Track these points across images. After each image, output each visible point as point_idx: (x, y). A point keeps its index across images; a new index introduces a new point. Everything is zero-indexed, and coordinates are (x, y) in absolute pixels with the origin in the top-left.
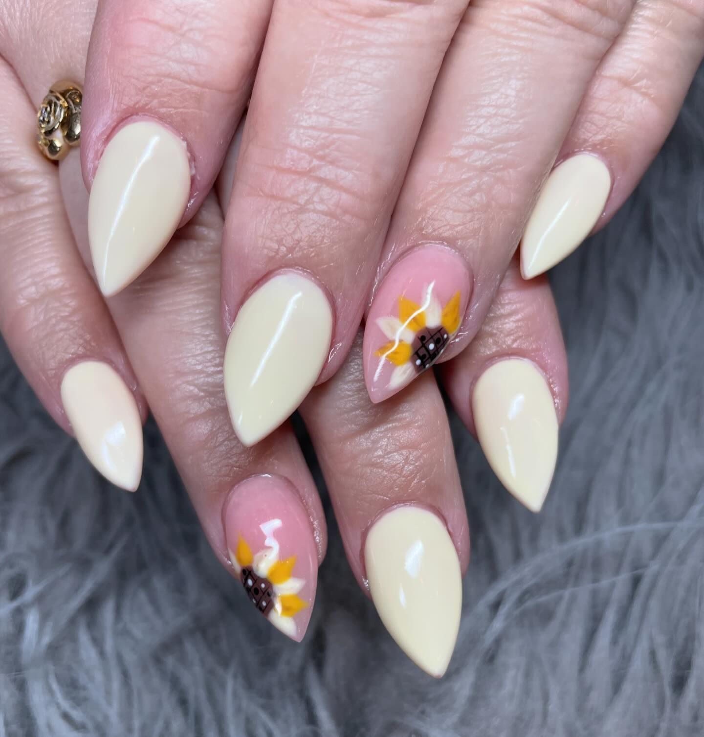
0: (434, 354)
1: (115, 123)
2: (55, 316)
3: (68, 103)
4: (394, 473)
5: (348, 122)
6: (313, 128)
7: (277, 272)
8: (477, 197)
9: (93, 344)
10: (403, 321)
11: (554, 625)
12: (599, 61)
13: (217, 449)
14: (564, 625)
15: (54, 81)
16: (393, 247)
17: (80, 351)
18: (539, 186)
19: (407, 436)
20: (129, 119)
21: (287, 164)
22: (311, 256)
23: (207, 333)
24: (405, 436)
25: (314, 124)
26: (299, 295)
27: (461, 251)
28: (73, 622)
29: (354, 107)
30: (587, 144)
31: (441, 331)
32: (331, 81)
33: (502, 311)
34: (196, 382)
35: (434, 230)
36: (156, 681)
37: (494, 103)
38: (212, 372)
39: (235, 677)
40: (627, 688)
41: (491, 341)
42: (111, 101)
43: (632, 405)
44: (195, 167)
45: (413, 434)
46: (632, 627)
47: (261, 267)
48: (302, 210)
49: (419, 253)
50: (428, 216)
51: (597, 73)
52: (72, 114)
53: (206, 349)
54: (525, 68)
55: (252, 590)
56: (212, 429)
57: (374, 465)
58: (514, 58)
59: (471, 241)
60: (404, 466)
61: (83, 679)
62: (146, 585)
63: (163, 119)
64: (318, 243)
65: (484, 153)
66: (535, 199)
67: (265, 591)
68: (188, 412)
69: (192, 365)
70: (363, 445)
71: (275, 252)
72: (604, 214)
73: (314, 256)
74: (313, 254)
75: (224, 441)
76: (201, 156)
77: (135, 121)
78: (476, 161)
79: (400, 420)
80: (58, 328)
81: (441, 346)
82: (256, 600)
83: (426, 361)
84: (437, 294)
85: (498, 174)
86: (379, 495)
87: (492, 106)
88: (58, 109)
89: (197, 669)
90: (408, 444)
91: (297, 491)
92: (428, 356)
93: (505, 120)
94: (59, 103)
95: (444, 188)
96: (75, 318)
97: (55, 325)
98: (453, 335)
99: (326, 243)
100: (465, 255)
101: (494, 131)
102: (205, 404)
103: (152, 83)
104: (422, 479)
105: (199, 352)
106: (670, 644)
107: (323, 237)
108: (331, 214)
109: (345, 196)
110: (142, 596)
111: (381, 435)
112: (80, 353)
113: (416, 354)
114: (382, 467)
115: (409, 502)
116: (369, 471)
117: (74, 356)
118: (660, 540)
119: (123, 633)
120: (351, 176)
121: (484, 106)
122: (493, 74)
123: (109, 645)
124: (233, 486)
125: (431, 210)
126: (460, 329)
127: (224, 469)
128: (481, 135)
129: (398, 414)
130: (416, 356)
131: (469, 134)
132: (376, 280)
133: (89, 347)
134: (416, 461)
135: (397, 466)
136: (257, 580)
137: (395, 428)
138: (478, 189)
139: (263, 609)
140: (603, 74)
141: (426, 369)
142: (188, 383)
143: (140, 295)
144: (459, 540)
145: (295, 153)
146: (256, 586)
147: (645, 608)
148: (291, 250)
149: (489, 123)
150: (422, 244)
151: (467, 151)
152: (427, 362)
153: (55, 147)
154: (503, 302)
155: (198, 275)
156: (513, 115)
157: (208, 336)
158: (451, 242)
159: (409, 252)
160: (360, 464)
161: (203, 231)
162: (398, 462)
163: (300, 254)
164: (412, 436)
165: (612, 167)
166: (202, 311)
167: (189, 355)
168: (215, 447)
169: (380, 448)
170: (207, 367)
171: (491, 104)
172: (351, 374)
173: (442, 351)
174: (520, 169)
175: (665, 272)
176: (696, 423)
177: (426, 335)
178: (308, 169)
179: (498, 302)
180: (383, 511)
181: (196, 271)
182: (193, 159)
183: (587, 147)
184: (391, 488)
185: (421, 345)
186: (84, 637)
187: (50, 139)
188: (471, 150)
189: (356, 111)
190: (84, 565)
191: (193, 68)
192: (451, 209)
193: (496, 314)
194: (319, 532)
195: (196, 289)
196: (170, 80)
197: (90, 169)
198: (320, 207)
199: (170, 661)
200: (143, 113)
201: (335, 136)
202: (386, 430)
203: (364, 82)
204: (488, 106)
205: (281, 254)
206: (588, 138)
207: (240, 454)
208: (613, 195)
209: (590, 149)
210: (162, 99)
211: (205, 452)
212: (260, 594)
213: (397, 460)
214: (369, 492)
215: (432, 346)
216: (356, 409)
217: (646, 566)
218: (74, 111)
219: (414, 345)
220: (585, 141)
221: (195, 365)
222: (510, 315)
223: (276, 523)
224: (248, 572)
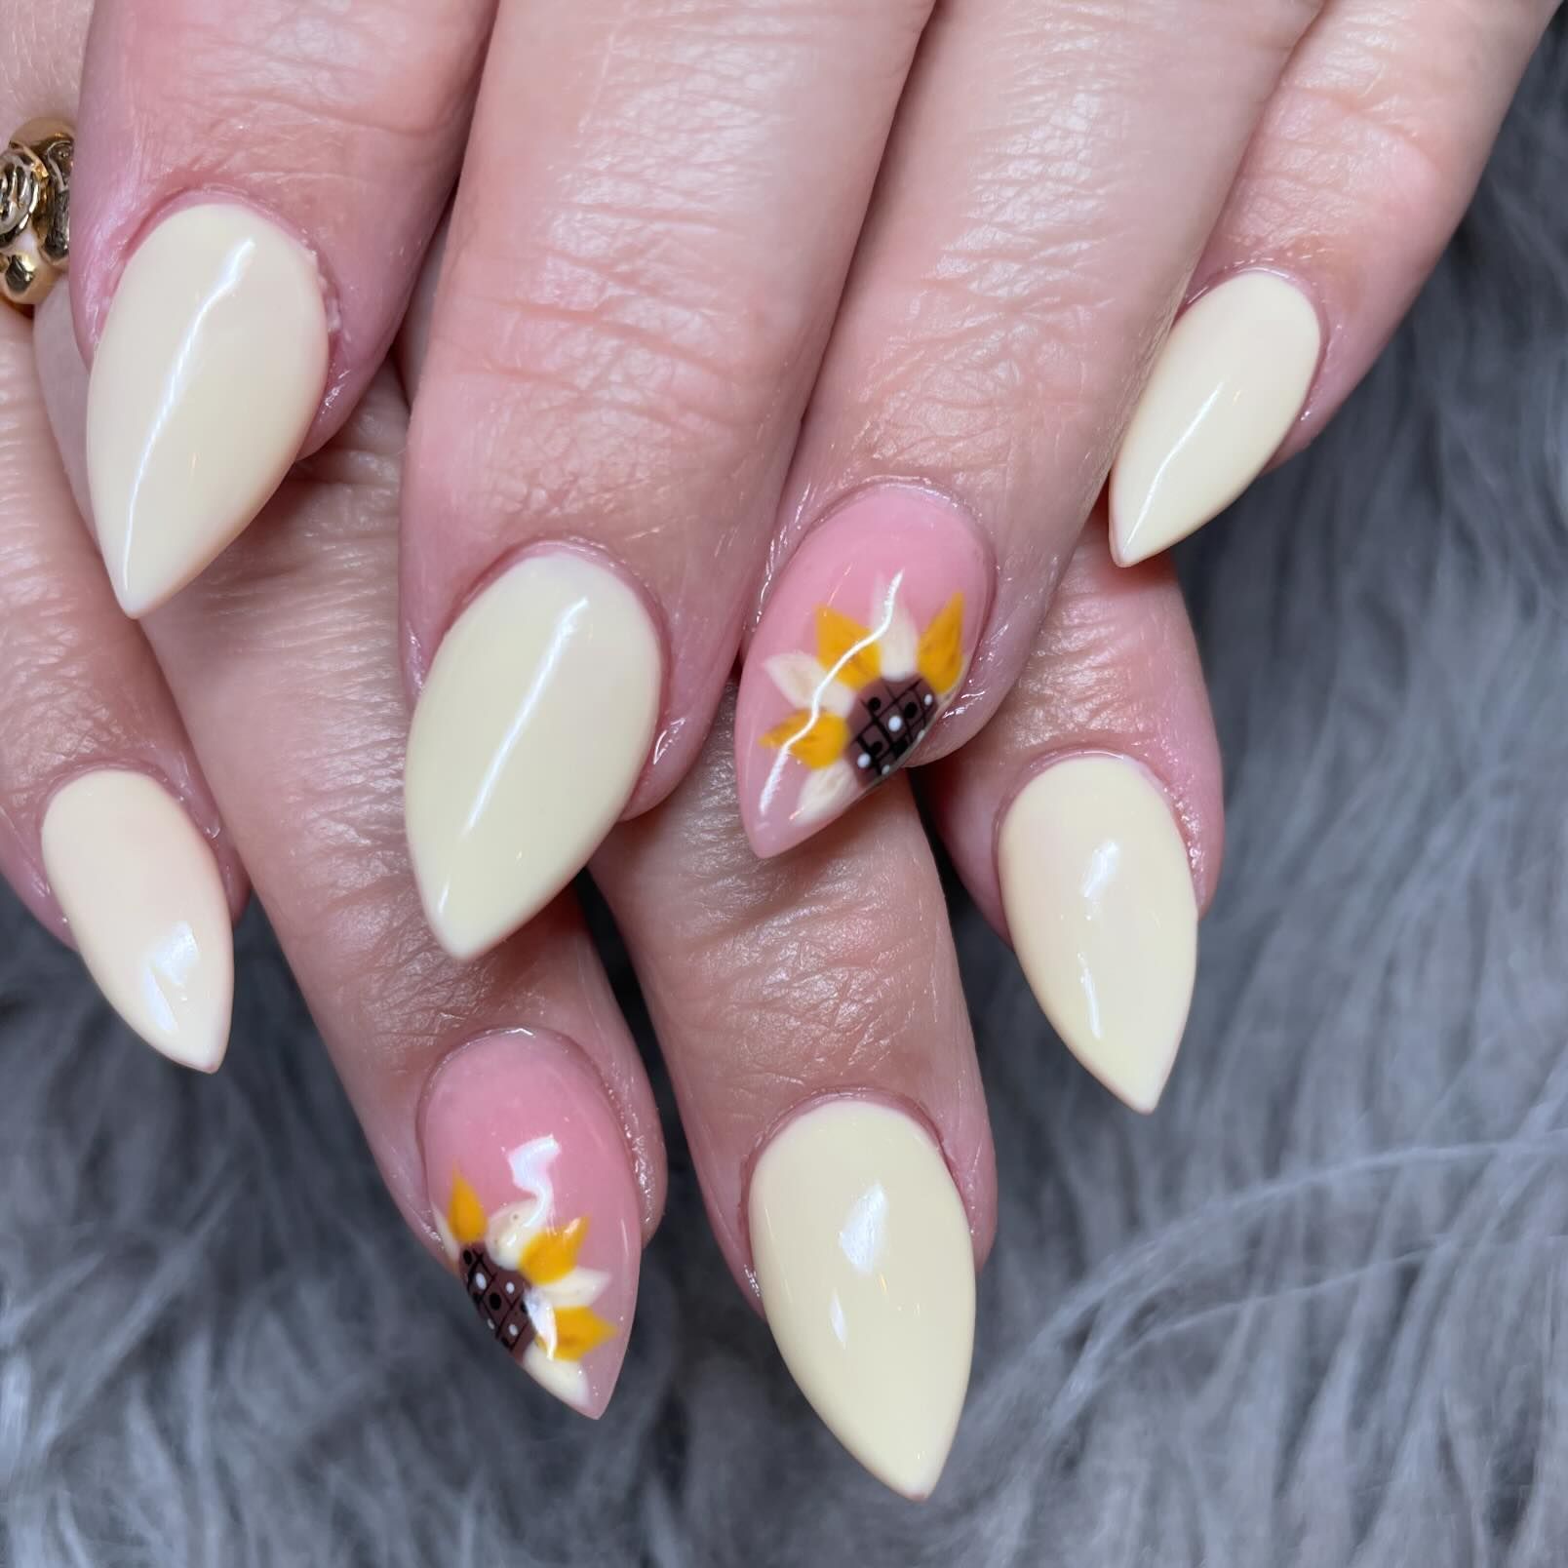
0: (900, 744)
1: (147, 210)
2: (26, 666)
3: (49, 168)
4: (814, 1022)
5: (688, 194)
6: (605, 208)
7: (525, 550)
8: (1001, 372)
9: (116, 730)
10: (829, 664)
11: (1217, 1387)
12: (1286, 55)
13: (402, 970)
14: (1241, 1385)
15: (21, 121)
16: (807, 493)
17: (86, 747)
18: (1149, 347)
19: (844, 936)
20: (181, 198)
21: (547, 294)
22: (606, 511)
23: (377, 699)
24: (840, 935)
25: (607, 200)
26: (583, 603)
27: (962, 496)
28: (112, 1388)
29: (702, 158)
30: (1263, 249)
31: (918, 688)
32: (648, 96)
33: (1065, 644)
34: (351, 814)
35: (901, 451)
36: (302, 1522)
37: (1037, 150)
38: (389, 788)
39: (480, 1510)
40: (1386, 1527)
41: (1040, 714)
42: (137, 156)
43: (1397, 879)
44: (339, 311)
45: (859, 931)
46: (1397, 1387)
47: (487, 538)
48: (583, 402)
49: (862, 505)
50: (886, 416)
51: (1284, 84)
52: (58, 195)
53: (375, 737)
54: (1111, 67)
55: (486, 1299)
56: (391, 923)
57: (767, 1004)
58: (1083, 44)
59: (988, 476)
60: (837, 1007)
61: (136, 1521)
62: (282, 1303)
63: (259, 198)
64: (622, 481)
65: (1016, 267)
66: (1139, 379)
67: (515, 1302)
68: (334, 885)
69: (343, 775)
70: (741, 960)
71: (521, 502)
72: (1307, 413)
73: (612, 512)
74: (611, 506)
75: (419, 951)
76: (350, 285)
77: (193, 203)
78: (996, 287)
79: (827, 899)
80: (31, 694)
81: (917, 723)
82: (494, 1323)
83: (883, 757)
84: (908, 602)
85: (1051, 318)
86: (778, 1073)
87: (1033, 156)
88: (26, 184)
89: (394, 1493)
90: (846, 955)
91: (595, 1068)
92: (886, 746)
93: (1064, 189)
94: (28, 169)
95: (922, 352)
96: (72, 671)
97: (24, 687)
98: (948, 697)
99: (640, 480)
100: (974, 510)
101: (1037, 216)
102: (372, 865)
103: (231, 112)
104: (879, 1035)
105: (356, 744)
106: (1485, 1424)
107: (634, 466)
108: (654, 413)
109: (682, 369)
110: (273, 1329)
111: (784, 935)
112: (84, 750)
113: (859, 741)
114: (786, 1010)
115: (849, 1091)
116: (756, 1018)
117: (72, 759)
118: (1461, 1186)
119: (231, 1413)
120: (697, 322)
121: (1013, 157)
122: (1035, 81)
123: (197, 1442)
124: (441, 1056)
125: (892, 405)
126: (966, 682)
127: (419, 1016)
128: (1006, 226)
129: (823, 884)
130: (857, 745)
131: (978, 223)
132: (768, 571)
133: (105, 738)
134: (866, 993)
135: (821, 1007)
136: (496, 1274)
137: (817, 917)
138: (1005, 352)
139: (511, 1342)
140: (1296, 82)
141: (882, 778)
142: (330, 815)
143: (222, 612)
144: (969, 1179)
145: (566, 267)
146: (493, 1289)
147: (1426, 1345)
148: (558, 497)
149: (1025, 198)
150: (873, 483)
151: (975, 264)
152: (886, 759)
153: (22, 273)
154: (1066, 622)
155: (355, 564)
156: (1083, 178)
157: (378, 705)
158: (940, 478)
159: (842, 505)
160: (737, 1004)
161: (366, 462)
162: (824, 996)
163: (580, 505)
164: (858, 936)
165: (1323, 301)
166: (363, 649)
167: (335, 750)
168: (399, 966)
169: (782, 963)
170: (376, 778)
171: (1030, 151)
172: (710, 794)
173: (922, 735)
174: (1101, 305)
175: (1472, 573)
176: (1544, 917)
177: (881, 698)
178: (596, 305)
179: (1057, 623)
180: (791, 1110)
181: (351, 555)
182: (332, 293)
183: (1264, 255)
184: (808, 1057)
185: (868, 719)
186: (138, 1422)
187: (10, 255)
188: (985, 261)
189: (705, 166)
190: (139, 1258)
191: (326, 75)
192: (940, 401)
193: (1050, 650)
194: (647, 1162)
195: (350, 597)
196: (273, 106)
197: (91, 318)
198: (627, 396)
199: (336, 1476)
200: (212, 184)
201: (659, 226)
202: (796, 922)
203: (725, 99)
204: (1024, 156)
205: (534, 506)
206: (1263, 235)
207: (458, 981)
208: (1326, 370)
209: (1271, 259)
210: (255, 150)
211: (376, 976)
212: (504, 1306)
213: (821, 992)
214: (757, 1067)
215: (895, 723)
216: (723, 874)
217: (1428, 1246)
218: (62, 188)
219: (852, 719)
220: (1259, 241)
221: (349, 773)
222: (1082, 654)
223: (546, 1147)
224: (476, 1258)
